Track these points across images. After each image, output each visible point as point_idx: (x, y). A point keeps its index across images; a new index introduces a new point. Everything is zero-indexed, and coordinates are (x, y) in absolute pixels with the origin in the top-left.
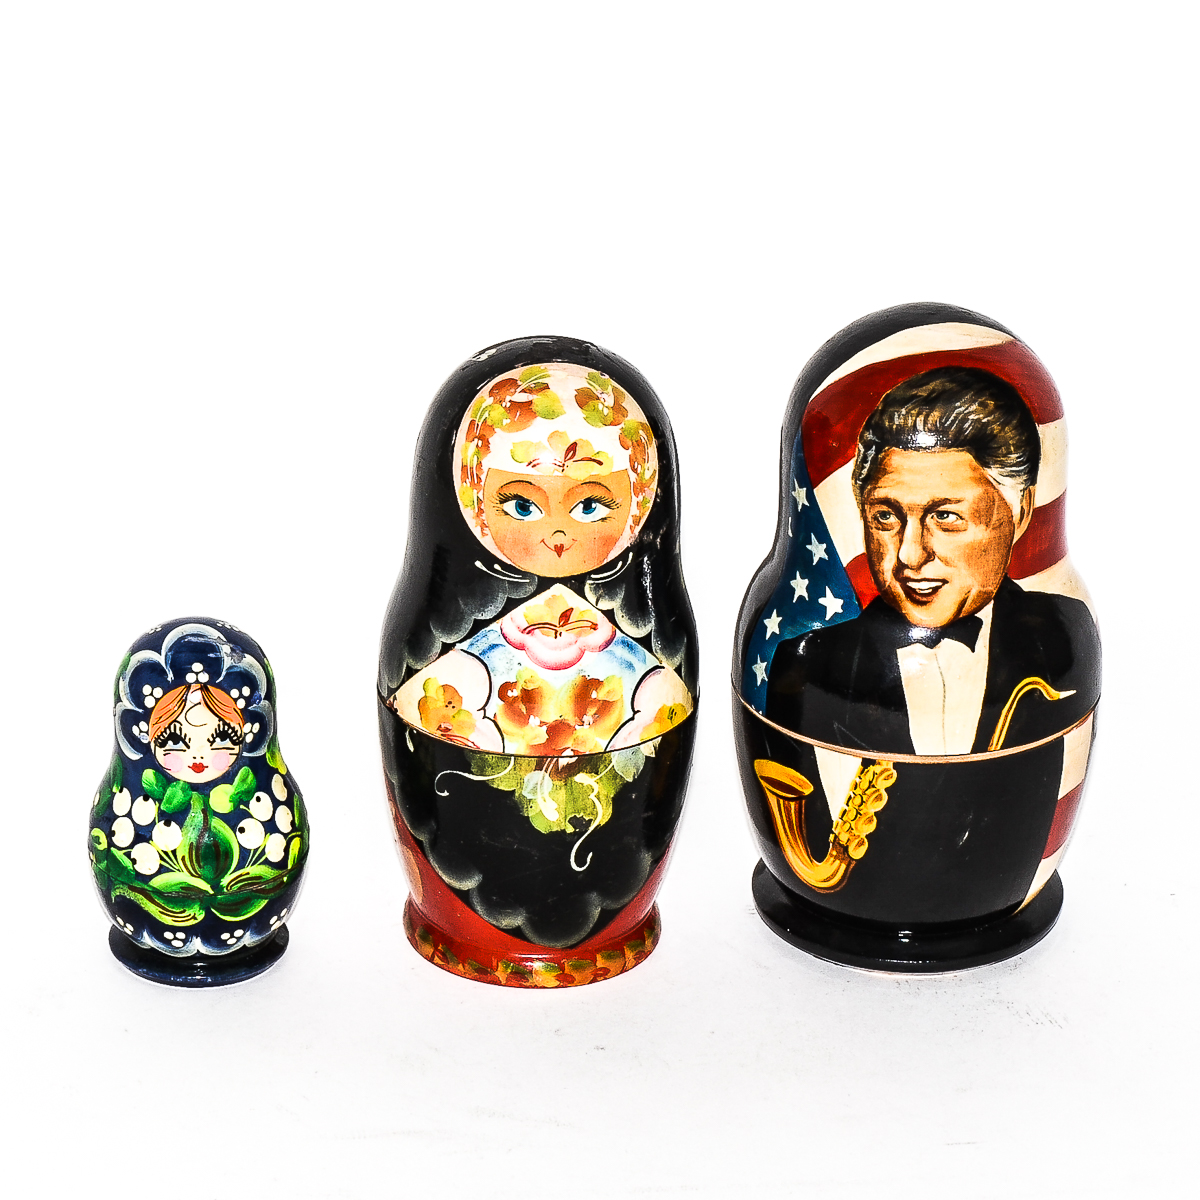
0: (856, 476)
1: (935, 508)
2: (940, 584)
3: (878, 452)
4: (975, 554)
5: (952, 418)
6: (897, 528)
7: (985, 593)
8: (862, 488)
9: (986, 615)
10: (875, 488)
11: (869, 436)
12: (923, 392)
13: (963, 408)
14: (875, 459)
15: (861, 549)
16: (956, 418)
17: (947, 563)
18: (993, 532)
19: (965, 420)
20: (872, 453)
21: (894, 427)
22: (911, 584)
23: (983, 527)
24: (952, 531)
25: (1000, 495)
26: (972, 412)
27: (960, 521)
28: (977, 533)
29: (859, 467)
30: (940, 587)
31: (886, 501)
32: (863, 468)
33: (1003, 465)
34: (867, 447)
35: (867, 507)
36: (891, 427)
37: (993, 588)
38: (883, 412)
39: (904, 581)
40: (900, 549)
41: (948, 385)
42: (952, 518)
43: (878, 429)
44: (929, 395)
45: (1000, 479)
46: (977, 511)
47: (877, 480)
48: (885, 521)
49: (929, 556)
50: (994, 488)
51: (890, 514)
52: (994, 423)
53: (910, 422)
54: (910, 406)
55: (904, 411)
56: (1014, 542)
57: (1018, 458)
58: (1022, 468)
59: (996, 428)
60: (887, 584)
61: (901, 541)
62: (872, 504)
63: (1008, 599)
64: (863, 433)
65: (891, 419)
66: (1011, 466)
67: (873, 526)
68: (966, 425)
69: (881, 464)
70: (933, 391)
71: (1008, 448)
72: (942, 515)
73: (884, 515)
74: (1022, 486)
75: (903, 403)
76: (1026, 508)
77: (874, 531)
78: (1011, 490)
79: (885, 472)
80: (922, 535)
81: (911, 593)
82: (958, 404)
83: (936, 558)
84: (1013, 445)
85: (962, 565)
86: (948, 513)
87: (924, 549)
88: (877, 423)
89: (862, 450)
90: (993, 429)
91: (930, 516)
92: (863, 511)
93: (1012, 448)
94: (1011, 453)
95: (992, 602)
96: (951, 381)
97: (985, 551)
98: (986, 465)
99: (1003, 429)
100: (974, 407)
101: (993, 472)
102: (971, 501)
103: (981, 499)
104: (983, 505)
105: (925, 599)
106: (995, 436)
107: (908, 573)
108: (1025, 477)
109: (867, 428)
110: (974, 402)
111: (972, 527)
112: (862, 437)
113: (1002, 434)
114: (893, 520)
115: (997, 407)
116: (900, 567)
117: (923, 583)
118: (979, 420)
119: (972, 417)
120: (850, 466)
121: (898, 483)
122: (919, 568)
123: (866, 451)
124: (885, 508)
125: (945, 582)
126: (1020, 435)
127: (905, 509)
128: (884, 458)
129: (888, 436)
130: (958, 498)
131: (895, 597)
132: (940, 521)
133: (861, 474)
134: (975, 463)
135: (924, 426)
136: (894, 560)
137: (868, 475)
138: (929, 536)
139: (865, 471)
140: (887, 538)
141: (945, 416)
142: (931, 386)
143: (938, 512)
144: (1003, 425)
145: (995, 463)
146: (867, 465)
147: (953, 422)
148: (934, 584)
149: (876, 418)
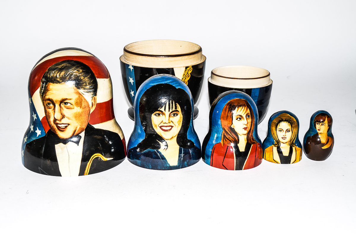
0: (40, 92)
1: (63, 101)
2: (67, 125)
3: (46, 84)
4: (78, 116)
5: (68, 74)
6: (53, 108)
7: (82, 128)
8: (42, 96)
9: (83, 135)
10: (46, 95)
11: (44, 80)
12: (60, 67)
13: (71, 71)
14: (45, 86)
15: (44, 115)
16: (69, 74)
17: (69, 119)
18: (83, 110)
19: (72, 75)
20: (44, 85)
21: (51, 77)
22: (59, 125)
23: (79, 108)
24: (69, 109)
25: (84, 98)
26: (75, 72)
27: (72, 106)
28: (77, 110)
29: (41, 89)
30: (68, 126)
31: (49, 99)
32: (42, 89)
33: (84, 89)
34: (43, 83)
35: (44, 102)
36: (50, 77)
37: (84, 127)
38: (48, 73)
39: (57, 124)
40: (55, 114)
41: (68, 65)
42: (69, 104)
43: (46, 77)
44: (61, 67)
45: (84, 93)
46: (76, 102)
47: (46, 93)
48: (49, 106)
49: (63, 117)
50: (82, 96)
51: (50, 103)
52: (82, 76)
53: (55, 75)
54: (55, 70)
55: (53, 72)
56: (90, 113)
57: (90, 87)
58: (91, 90)
59: (82, 78)
60: (52, 125)
61: (55, 112)
62: (45, 101)
63: (89, 130)
64: (42, 79)
65: (50, 74)
66: (87, 89)
67: (46, 107)
68: (72, 76)
69: (47, 88)
70: (63, 66)
71: (86, 84)
72: (66, 103)
73: (49, 104)
74: (92, 96)
75: (54, 70)
76: (94, 103)
77: (47, 109)
78: (88, 96)
79: (48, 90)
80: (61, 110)
81: (59, 128)
82: (70, 70)
83: (65, 117)
84: (88, 83)
85: (74, 119)
86: (68, 103)
87: (62, 114)
88: (46, 76)
89: (42, 84)
90: (81, 78)
91: (62, 104)
92: (43, 103)
93: (87, 84)
94: (87, 85)
95: (84, 131)
96: (69, 64)
97: (81, 115)
98: (79, 88)
99: (84, 78)
100: (76, 71)
101: (81, 91)
102: (75, 99)
103: (77, 99)
104: (78, 101)
105: (63, 130)
106: (82, 80)
107: (57, 122)
108: (93, 93)
109: (43, 78)
110: (75, 70)
111: (75, 107)
112: (42, 80)
113: (84, 79)
114: (51, 105)
115: (83, 72)
116: (55, 120)
117: (62, 125)
118: (76, 75)
119: (74, 74)
120: (39, 90)
121: (52, 94)
122: (61, 120)
123: (43, 84)
124: (49, 102)
125: (69, 124)
126: (90, 80)
127: (55, 102)
128: (48, 86)
129: (49, 80)
130: (70, 98)
131: (54, 129)
132: (65, 105)
133: (42, 91)
134: (75, 88)
135: (59, 76)
136: (53, 118)
137: (44, 92)
138: (63, 110)
139: (43, 91)
140: (50, 111)
141: (66, 73)
142: (62, 65)
143: (64, 102)
144: (85, 77)
145: (82, 88)
146: (43, 89)
147: (68, 75)
148: (66, 125)
149: (46, 74)
